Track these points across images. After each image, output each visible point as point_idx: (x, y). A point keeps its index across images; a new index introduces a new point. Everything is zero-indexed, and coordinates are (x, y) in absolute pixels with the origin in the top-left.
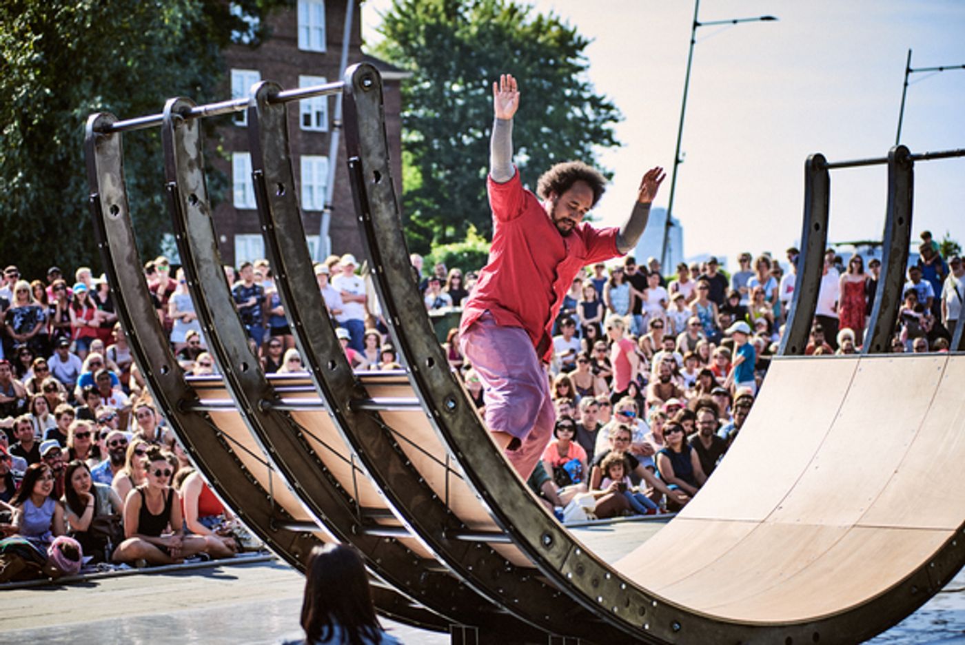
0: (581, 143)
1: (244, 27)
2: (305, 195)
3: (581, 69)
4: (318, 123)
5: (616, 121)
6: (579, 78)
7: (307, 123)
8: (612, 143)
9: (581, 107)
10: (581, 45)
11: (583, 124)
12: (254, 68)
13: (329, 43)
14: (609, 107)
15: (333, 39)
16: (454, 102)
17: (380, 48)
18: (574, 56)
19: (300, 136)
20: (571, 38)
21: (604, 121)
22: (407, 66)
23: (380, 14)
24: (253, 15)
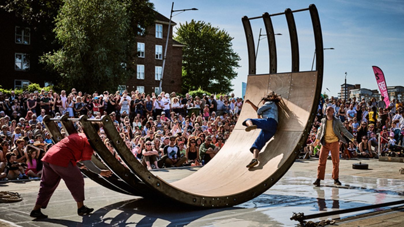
0: (229, 66)
1: (141, 31)
2: (156, 76)
3: (230, 46)
4: (160, 58)
5: (238, 60)
6: (230, 48)
7: (157, 57)
8: (238, 66)
9: (229, 56)
10: (230, 39)
11: (230, 61)
12: (143, 42)
13: (163, 36)
14: (237, 56)
15: (164, 35)
16: (196, 53)
17: (177, 38)
18: (229, 42)
19: (155, 61)
20: (227, 38)
21: (235, 60)
22: (184, 43)
23: (177, 29)
24: (144, 28)
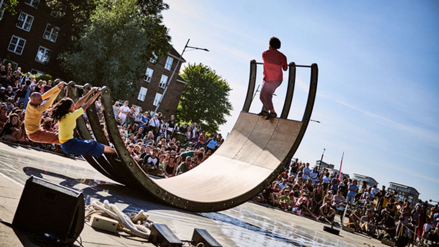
0: (221, 112)
1: (154, 58)
2: (155, 102)
3: (226, 95)
4: (163, 86)
5: (231, 109)
6: (226, 97)
7: (161, 86)
8: (229, 114)
9: (224, 104)
10: (229, 90)
11: (223, 108)
12: (152, 69)
13: (171, 69)
14: (230, 106)
16: (195, 93)
17: (182, 75)
18: (226, 92)
19: (158, 88)
20: (227, 87)
21: (228, 109)
22: (187, 81)
23: (185, 67)
24: (157, 55)
